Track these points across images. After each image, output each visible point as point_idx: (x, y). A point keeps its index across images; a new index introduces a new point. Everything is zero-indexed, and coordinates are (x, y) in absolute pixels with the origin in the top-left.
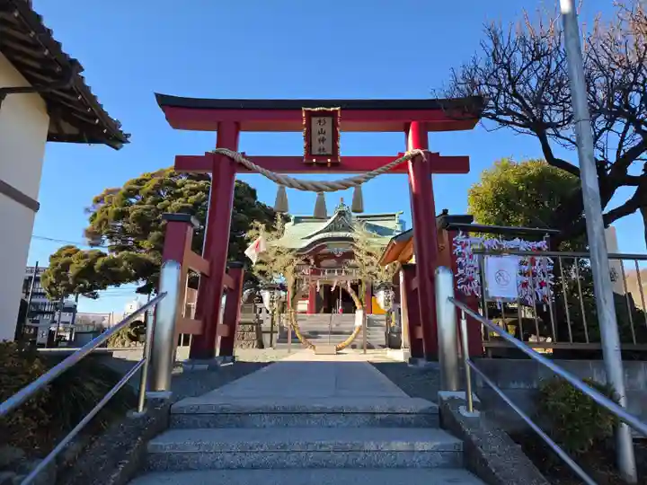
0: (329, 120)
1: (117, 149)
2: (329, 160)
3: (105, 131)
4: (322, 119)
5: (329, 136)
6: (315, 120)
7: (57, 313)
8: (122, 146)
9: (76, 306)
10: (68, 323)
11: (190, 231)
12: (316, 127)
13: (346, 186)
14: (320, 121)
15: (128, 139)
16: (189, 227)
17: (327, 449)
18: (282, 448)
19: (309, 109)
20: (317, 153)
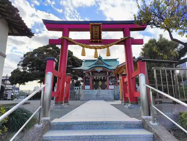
0: (98, 27)
1: (30, 38)
2: (99, 40)
3: (26, 32)
4: (96, 27)
5: (98, 33)
6: (94, 27)
7: (13, 90)
8: (32, 37)
9: (19, 88)
10: (17, 93)
11: (55, 63)
12: (94, 30)
13: (104, 48)
14: (95, 28)
15: (34, 35)
16: (54, 62)
17: (106, 137)
18: (90, 137)
19: (92, 24)
20: (95, 38)
